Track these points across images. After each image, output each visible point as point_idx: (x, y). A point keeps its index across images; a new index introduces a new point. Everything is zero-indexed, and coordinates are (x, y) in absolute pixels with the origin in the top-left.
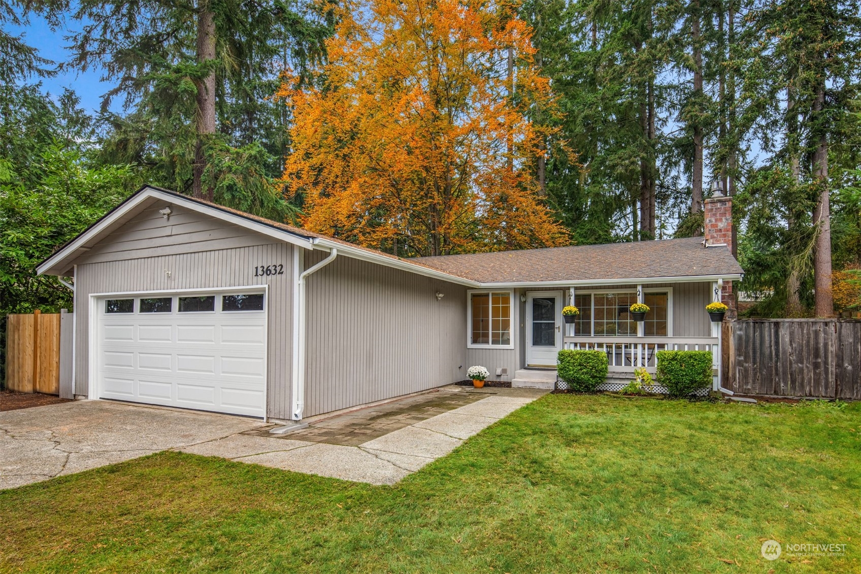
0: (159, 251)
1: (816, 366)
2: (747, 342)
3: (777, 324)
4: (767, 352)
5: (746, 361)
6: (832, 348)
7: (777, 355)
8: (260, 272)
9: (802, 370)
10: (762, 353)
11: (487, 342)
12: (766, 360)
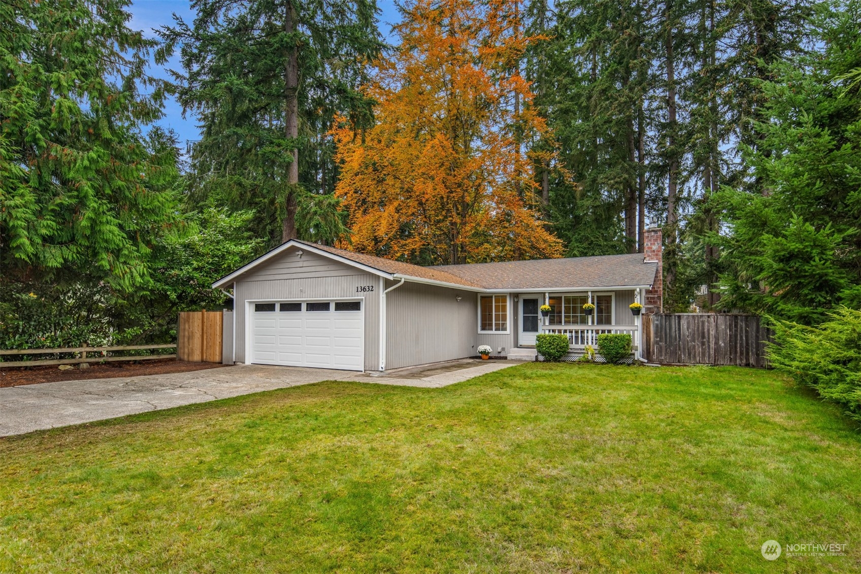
0: (294, 276)
1: (703, 344)
2: (661, 328)
3: (679, 317)
4: (673, 335)
5: (660, 341)
6: (712, 332)
7: (680, 337)
8: (359, 290)
9: (694, 346)
10: (670, 336)
11: (492, 330)
12: (673, 341)
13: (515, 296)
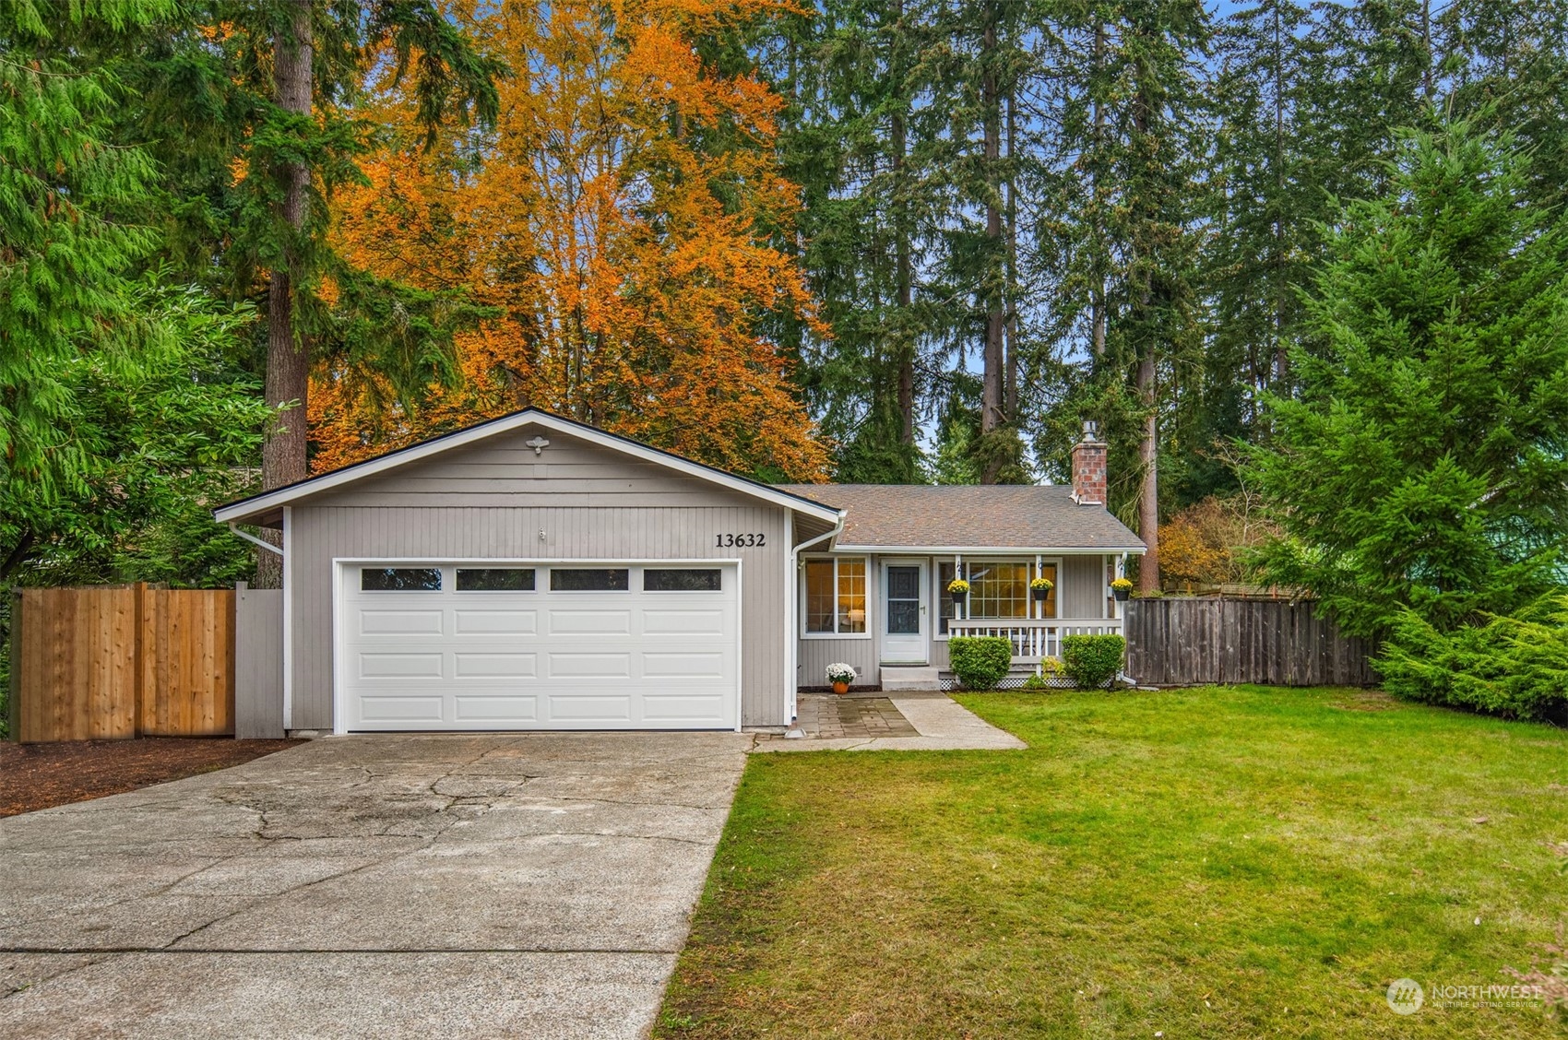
1: (1202, 649)
2: (1139, 624)
3: (1167, 603)
4: (1158, 635)
5: (1137, 646)
6: (1216, 630)
7: (1167, 638)
8: (725, 541)
9: (1190, 653)
10: (1154, 638)
12: (1157, 644)
13: (877, 558)
